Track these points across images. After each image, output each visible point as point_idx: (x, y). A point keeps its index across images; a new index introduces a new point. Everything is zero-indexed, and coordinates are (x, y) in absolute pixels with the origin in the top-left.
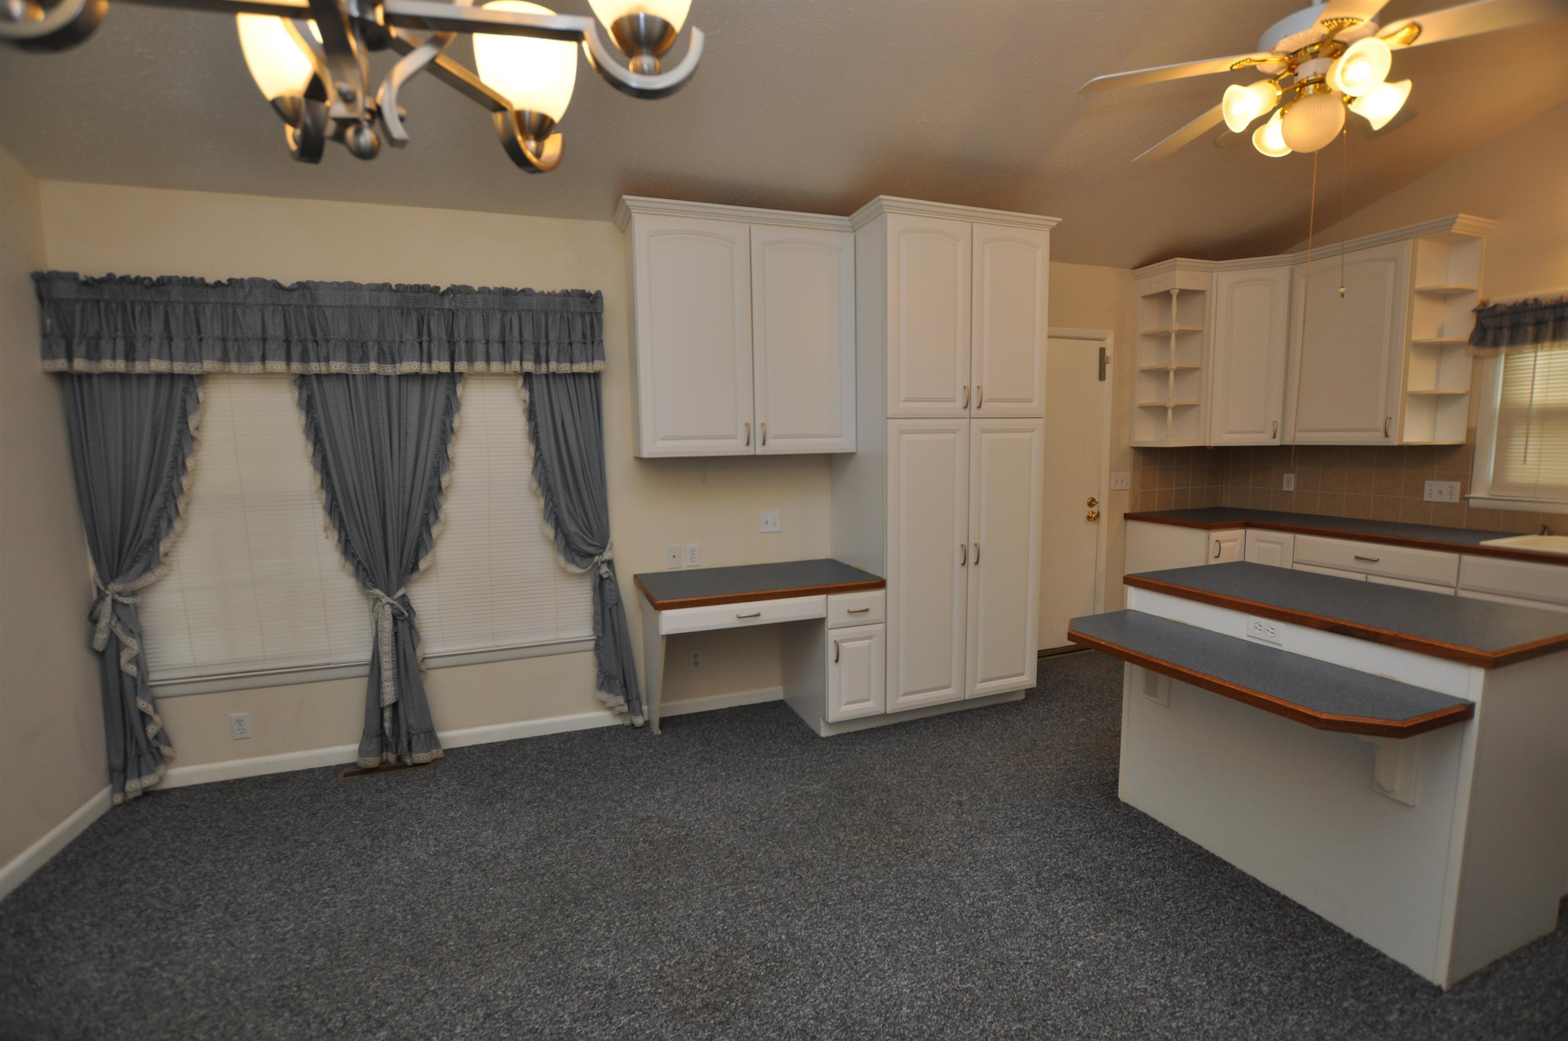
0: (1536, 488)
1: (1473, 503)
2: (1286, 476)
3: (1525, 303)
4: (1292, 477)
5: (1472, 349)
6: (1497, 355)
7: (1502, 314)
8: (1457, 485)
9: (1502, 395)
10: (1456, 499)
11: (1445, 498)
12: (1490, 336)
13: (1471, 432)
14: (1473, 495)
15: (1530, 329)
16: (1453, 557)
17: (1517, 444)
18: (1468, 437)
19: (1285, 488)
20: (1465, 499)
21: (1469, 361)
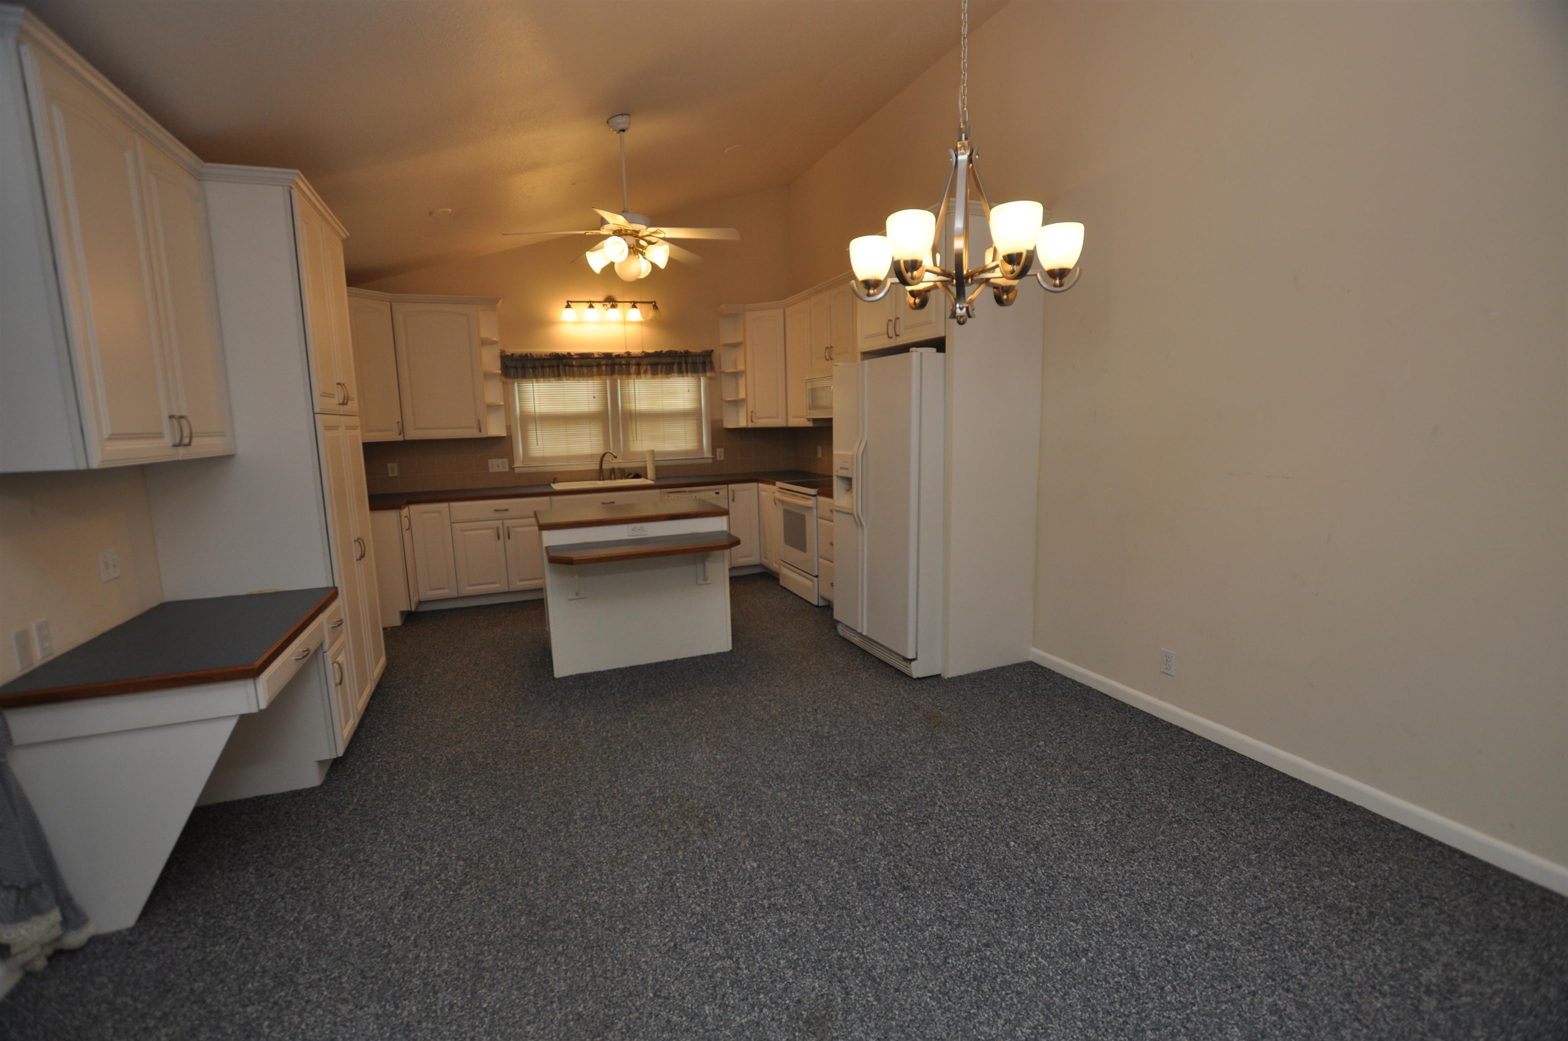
0: (543, 459)
1: (517, 471)
2: (389, 465)
3: (526, 355)
4: (395, 465)
5: (503, 378)
6: (513, 384)
7: (516, 360)
8: (506, 460)
9: (520, 407)
10: (507, 470)
11: (501, 470)
12: (512, 371)
13: (508, 428)
14: (516, 465)
15: (531, 370)
16: (546, 499)
17: (532, 435)
18: (507, 432)
19: (390, 475)
20: (512, 468)
21: (501, 384)
